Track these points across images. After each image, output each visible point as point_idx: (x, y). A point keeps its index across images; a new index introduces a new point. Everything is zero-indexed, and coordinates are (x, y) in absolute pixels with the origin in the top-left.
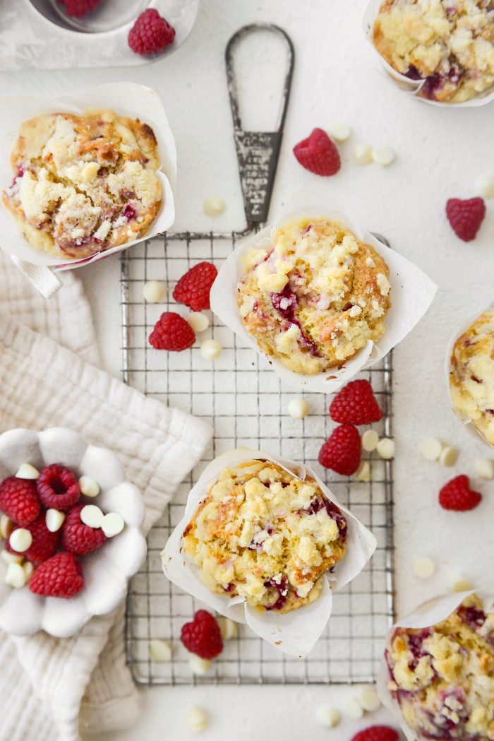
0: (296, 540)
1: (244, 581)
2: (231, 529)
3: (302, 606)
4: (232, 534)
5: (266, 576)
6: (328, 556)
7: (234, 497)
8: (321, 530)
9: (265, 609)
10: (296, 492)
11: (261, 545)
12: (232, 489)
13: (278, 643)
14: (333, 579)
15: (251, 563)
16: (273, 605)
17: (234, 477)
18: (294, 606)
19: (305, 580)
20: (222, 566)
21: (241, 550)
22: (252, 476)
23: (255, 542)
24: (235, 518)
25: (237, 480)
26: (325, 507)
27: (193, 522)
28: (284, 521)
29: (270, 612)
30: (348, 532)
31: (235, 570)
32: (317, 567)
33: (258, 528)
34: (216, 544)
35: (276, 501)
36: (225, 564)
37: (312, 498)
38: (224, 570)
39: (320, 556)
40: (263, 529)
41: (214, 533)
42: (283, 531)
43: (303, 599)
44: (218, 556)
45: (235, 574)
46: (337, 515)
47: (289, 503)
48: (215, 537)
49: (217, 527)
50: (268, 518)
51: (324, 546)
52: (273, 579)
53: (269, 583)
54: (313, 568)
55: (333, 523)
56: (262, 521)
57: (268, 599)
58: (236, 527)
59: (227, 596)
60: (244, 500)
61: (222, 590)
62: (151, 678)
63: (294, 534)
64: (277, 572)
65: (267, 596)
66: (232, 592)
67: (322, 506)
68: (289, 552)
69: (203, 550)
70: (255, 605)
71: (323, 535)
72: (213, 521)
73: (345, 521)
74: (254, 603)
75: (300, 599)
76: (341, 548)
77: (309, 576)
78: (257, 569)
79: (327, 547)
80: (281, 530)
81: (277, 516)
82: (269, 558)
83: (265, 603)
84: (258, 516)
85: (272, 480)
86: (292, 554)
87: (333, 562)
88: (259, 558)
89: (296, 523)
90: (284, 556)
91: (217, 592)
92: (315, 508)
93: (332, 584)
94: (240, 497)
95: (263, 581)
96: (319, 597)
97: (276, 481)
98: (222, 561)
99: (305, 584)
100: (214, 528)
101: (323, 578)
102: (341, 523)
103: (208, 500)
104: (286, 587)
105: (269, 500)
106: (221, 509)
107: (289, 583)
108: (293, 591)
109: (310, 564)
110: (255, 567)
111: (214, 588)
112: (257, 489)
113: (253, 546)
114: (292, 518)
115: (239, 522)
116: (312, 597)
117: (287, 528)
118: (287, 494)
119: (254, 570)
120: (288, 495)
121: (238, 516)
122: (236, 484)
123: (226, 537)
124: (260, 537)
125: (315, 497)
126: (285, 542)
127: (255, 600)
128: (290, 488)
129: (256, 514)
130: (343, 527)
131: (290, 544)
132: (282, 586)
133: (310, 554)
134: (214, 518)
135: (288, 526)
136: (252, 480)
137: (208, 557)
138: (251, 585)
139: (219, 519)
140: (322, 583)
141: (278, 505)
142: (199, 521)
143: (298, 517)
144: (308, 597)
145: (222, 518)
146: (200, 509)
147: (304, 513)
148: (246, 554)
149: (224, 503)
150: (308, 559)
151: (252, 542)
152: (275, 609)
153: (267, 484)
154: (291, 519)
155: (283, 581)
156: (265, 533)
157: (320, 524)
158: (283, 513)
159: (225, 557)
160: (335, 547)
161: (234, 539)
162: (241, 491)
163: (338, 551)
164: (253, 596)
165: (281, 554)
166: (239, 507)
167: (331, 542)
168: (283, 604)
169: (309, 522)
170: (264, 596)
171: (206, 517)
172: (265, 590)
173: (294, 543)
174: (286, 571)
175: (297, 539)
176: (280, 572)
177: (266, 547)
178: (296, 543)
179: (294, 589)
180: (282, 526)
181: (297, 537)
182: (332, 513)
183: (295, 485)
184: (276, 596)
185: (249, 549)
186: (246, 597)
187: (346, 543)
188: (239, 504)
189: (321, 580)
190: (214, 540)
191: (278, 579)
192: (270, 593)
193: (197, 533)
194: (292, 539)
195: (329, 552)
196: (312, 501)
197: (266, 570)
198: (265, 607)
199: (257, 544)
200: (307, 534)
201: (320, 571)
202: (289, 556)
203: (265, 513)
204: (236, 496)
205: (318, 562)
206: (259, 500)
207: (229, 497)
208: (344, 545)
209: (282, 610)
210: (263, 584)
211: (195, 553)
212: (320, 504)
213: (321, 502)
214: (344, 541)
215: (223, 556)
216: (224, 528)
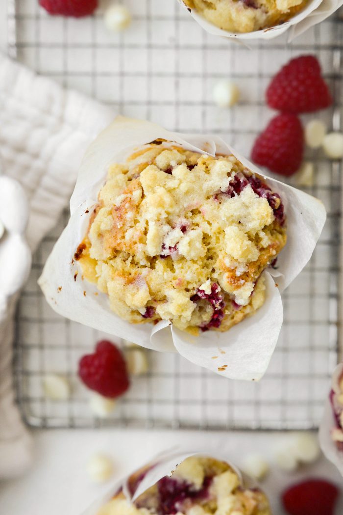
0: (219, 233)
1: (164, 300)
2: (133, 238)
3: (246, 317)
4: (135, 243)
5: (190, 287)
6: (265, 246)
7: (129, 195)
8: (249, 214)
9: (200, 331)
10: (207, 170)
11: (175, 248)
12: (124, 186)
13: (223, 369)
14: (278, 274)
15: (168, 275)
16: (208, 322)
17: (125, 173)
18: (235, 319)
19: (242, 282)
20: (131, 286)
21: (152, 260)
22: (147, 164)
23: (167, 246)
24: (136, 221)
25: (129, 174)
26: (249, 185)
27: (87, 240)
28: (200, 212)
29: (206, 333)
30: (285, 211)
31: (150, 289)
32: (254, 263)
33: (167, 228)
34: (119, 260)
35: (184, 187)
36: (136, 282)
37: (229, 174)
38: (135, 290)
39: (255, 247)
40: (173, 228)
41: (114, 245)
42: (200, 225)
43: (245, 307)
44: (124, 275)
45: (151, 293)
46: (267, 191)
47: (201, 188)
48: (116, 252)
49: (115, 237)
50: (177, 211)
51: (257, 234)
52: (201, 288)
53: (196, 295)
54: (249, 264)
55: (264, 200)
56: (171, 218)
57: (200, 317)
58: (138, 233)
59: (148, 324)
60: (143, 196)
61: (139, 318)
62: (44, 419)
63: (215, 226)
64: (203, 279)
65: (198, 314)
66: (154, 318)
67: (245, 184)
68: (214, 251)
69: (104, 270)
70: (185, 327)
71: (253, 219)
72: (109, 231)
73: (278, 197)
74: (183, 325)
75: (241, 308)
76: (281, 233)
77: (246, 275)
78: (177, 281)
79: (262, 234)
80: (197, 225)
81: (189, 207)
82: (189, 263)
83: (198, 322)
84: (163, 212)
85: (173, 163)
86: (218, 253)
87: (274, 252)
88: (176, 266)
89: (215, 211)
90: (210, 257)
91: (135, 321)
92: (236, 187)
93: (278, 282)
94: (137, 194)
95: (189, 294)
96: (264, 302)
97: (179, 164)
98: (131, 281)
99: (243, 288)
100: (111, 240)
101: (265, 276)
102: (274, 201)
103: (98, 209)
104: (220, 296)
105: (174, 189)
106: (115, 214)
107: (222, 290)
108: (230, 300)
109: (243, 260)
110: (174, 279)
111: (129, 317)
112: (155, 179)
113: (166, 252)
114: (209, 205)
115: (141, 226)
116: (257, 302)
117: (205, 220)
118: (195, 176)
119: (174, 283)
120: (198, 178)
121: (139, 218)
122: (130, 180)
123: (128, 248)
124: (172, 238)
125: (234, 174)
126: (205, 238)
127: (183, 321)
128: (200, 168)
129: (160, 210)
130: (277, 206)
131: (213, 240)
132: (213, 296)
133: (241, 247)
134: (109, 228)
135: (207, 218)
136: (148, 168)
137: (113, 279)
138: (174, 301)
139: (115, 227)
140: (265, 283)
141: (187, 193)
142: (93, 236)
143: (216, 202)
144: (250, 304)
145: (119, 225)
146: (91, 221)
147: (223, 197)
148: (160, 264)
149: (118, 205)
150: (240, 253)
151: (163, 247)
152: (213, 328)
153: (169, 171)
154: (208, 207)
155: (213, 289)
156: (178, 232)
157: (247, 207)
158: (195, 202)
159: (133, 275)
160: (272, 234)
161: (139, 247)
162: (136, 186)
163: (276, 238)
164: (180, 316)
165: (203, 255)
166: (138, 207)
167: (265, 227)
168: (221, 318)
169: (232, 206)
170: (194, 313)
171: (99, 228)
172: (193, 306)
173: (218, 238)
174: (215, 276)
175: (221, 232)
176: (208, 279)
177: (183, 249)
178: (221, 237)
179: (231, 297)
180: (198, 219)
181: (219, 228)
182: (259, 190)
183: (204, 164)
184: (210, 311)
185: (162, 257)
186: (171, 320)
187: (286, 227)
188: (136, 203)
189: (262, 279)
190: (115, 257)
191: (206, 288)
192: (201, 309)
193: (93, 252)
194: (215, 233)
195: (266, 240)
196: (230, 179)
197: (189, 280)
198: (199, 327)
199: (170, 248)
200: (233, 222)
201: (259, 267)
202: (215, 256)
203: (171, 206)
204: (131, 192)
205: (255, 255)
206: (160, 191)
207: (123, 197)
208: (283, 230)
209: (221, 327)
210: (188, 299)
211: (97, 278)
212: (241, 181)
213: (242, 179)
214: (282, 224)
215: (130, 274)
216: (123, 237)
